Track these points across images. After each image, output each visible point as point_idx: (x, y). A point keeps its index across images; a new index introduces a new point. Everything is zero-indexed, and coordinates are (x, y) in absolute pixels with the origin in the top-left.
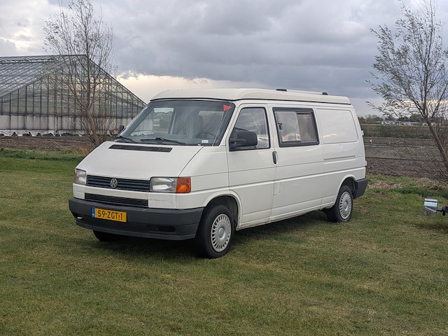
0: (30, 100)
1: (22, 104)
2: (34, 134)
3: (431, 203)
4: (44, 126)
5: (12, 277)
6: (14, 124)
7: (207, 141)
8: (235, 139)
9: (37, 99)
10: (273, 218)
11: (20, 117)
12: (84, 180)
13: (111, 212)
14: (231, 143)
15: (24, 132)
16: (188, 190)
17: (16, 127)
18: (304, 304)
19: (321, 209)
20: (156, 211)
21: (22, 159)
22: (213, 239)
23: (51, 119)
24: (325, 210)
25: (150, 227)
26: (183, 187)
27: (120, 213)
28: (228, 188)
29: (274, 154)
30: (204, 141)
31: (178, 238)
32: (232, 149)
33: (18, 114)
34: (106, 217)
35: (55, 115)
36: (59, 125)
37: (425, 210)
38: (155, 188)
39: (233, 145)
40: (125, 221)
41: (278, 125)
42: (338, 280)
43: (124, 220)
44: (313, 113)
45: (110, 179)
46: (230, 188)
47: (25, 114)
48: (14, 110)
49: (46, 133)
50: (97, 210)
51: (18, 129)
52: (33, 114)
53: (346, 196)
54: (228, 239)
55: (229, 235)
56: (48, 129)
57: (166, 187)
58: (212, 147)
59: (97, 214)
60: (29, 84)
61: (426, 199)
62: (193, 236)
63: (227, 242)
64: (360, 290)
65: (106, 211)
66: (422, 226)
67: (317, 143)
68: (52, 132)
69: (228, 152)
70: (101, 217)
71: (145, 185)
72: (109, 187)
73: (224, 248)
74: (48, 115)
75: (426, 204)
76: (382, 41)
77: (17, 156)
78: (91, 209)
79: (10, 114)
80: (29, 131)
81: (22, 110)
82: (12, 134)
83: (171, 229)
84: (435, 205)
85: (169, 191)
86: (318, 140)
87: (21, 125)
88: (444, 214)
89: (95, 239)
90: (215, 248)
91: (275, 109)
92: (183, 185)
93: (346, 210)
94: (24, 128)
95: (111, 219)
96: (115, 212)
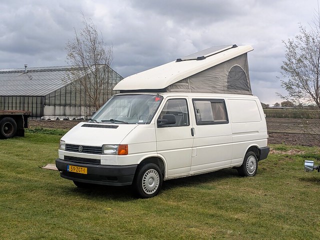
0: (68, 95)
1: (63, 98)
2: (71, 119)
3: (309, 163)
4: (78, 113)
5: (10, 208)
6: (57, 112)
7: (142, 121)
8: (161, 119)
9: (73, 95)
10: (192, 173)
11: (62, 107)
12: (64, 147)
13: (78, 167)
14: (158, 122)
15: (64, 117)
16: (126, 153)
17: (59, 114)
18: (189, 226)
19: (231, 167)
21: (54, 135)
22: (144, 186)
23: (83, 108)
24: (234, 168)
25: (101, 178)
26: (123, 151)
27: (83, 168)
28: (156, 152)
29: (192, 130)
30: (140, 121)
31: (119, 184)
32: (159, 126)
33: (60, 105)
34: (75, 171)
35: (86, 106)
36: (88, 112)
37: (305, 168)
38: (106, 151)
39: (160, 123)
41: (196, 111)
42: (220, 212)
43: (86, 173)
44: (224, 102)
45: (78, 146)
46: (158, 152)
47: (65, 105)
48: (58, 102)
49: (79, 118)
50: (70, 166)
51: (60, 116)
52: (70, 105)
53: (252, 159)
54: (157, 186)
55: (158, 183)
56: (80, 115)
57: (112, 151)
58: (145, 125)
59: (71, 169)
60: (68, 85)
61: (306, 161)
62: (131, 183)
63: (156, 188)
64: (231, 219)
65: (76, 167)
66: (303, 179)
67: (227, 122)
68: (83, 117)
69: (157, 128)
70: (73, 171)
71: (99, 150)
72: (78, 151)
73: (153, 192)
74: (80, 106)
75: (306, 164)
76: (288, 51)
77: (51, 133)
78: (67, 166)
79: (55, 105)
80: (57, 117)
81: (63, 102)
82: (56, 119)
83: (114, 178)
84: (312, 165)
85: (114, 154)
86: (228, 120)
87: (62, 113)
88: (319, 171)
89: (75, 186)
90: (146, 192)
91: (193, 100)
92: (123, 150)
93: (252, 168)
94: (64, 115)
95: (79, 172)
96: (81, 168)
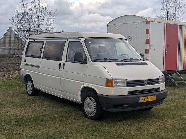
27: (153, 96)
40: (155, 100)
45: (143, 81)
59: (141, 100)
65: (146, 97)
70: (144, 101)
72: (144, 85)
78: (138, 99)
95: (149, 101)
96: (150, 97)
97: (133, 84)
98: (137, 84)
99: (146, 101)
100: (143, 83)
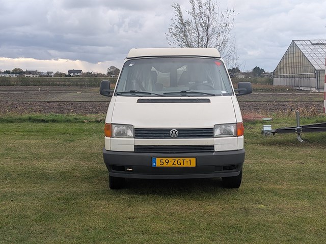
3: (268, 128)
12: (130, 133)
20: (228, 153)
27: (187, 159)
30: (223, 92)
37: (264, 133)
40: (195, 166)
45: (169, 130)
50: (158, 159)
59: (159, 163)
65: (170, 160)
70: (165, 165)
71: (208, 133)
72: (169, 137)
75: (265, 129)
95: (177, 166)
96: (181, 159)
97: (145, 135)
98: (155, 135)
99: (170, 165)
100: (169, 133)
